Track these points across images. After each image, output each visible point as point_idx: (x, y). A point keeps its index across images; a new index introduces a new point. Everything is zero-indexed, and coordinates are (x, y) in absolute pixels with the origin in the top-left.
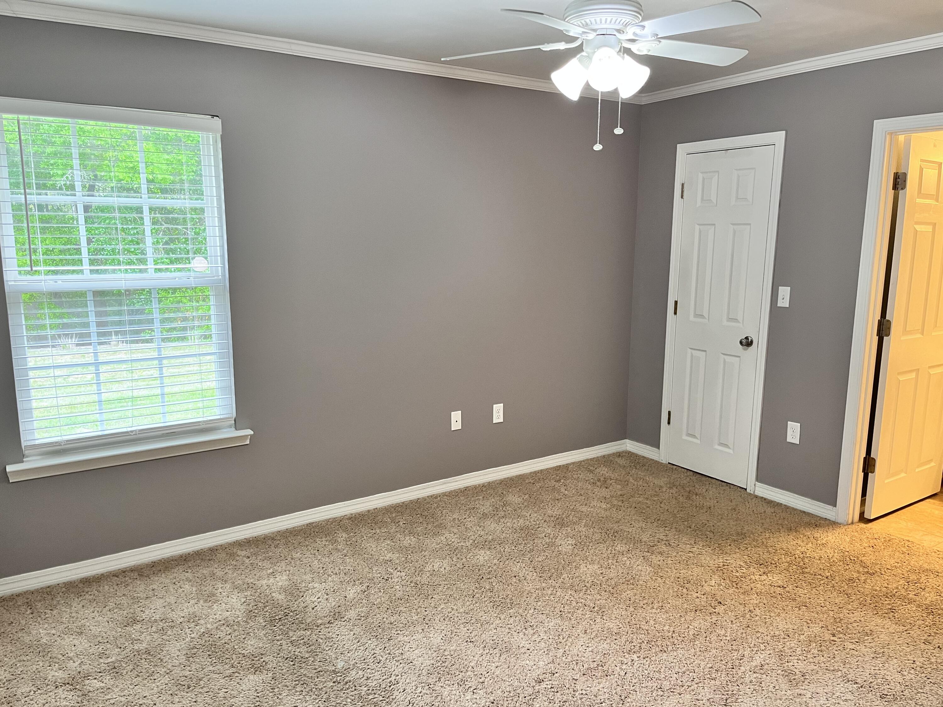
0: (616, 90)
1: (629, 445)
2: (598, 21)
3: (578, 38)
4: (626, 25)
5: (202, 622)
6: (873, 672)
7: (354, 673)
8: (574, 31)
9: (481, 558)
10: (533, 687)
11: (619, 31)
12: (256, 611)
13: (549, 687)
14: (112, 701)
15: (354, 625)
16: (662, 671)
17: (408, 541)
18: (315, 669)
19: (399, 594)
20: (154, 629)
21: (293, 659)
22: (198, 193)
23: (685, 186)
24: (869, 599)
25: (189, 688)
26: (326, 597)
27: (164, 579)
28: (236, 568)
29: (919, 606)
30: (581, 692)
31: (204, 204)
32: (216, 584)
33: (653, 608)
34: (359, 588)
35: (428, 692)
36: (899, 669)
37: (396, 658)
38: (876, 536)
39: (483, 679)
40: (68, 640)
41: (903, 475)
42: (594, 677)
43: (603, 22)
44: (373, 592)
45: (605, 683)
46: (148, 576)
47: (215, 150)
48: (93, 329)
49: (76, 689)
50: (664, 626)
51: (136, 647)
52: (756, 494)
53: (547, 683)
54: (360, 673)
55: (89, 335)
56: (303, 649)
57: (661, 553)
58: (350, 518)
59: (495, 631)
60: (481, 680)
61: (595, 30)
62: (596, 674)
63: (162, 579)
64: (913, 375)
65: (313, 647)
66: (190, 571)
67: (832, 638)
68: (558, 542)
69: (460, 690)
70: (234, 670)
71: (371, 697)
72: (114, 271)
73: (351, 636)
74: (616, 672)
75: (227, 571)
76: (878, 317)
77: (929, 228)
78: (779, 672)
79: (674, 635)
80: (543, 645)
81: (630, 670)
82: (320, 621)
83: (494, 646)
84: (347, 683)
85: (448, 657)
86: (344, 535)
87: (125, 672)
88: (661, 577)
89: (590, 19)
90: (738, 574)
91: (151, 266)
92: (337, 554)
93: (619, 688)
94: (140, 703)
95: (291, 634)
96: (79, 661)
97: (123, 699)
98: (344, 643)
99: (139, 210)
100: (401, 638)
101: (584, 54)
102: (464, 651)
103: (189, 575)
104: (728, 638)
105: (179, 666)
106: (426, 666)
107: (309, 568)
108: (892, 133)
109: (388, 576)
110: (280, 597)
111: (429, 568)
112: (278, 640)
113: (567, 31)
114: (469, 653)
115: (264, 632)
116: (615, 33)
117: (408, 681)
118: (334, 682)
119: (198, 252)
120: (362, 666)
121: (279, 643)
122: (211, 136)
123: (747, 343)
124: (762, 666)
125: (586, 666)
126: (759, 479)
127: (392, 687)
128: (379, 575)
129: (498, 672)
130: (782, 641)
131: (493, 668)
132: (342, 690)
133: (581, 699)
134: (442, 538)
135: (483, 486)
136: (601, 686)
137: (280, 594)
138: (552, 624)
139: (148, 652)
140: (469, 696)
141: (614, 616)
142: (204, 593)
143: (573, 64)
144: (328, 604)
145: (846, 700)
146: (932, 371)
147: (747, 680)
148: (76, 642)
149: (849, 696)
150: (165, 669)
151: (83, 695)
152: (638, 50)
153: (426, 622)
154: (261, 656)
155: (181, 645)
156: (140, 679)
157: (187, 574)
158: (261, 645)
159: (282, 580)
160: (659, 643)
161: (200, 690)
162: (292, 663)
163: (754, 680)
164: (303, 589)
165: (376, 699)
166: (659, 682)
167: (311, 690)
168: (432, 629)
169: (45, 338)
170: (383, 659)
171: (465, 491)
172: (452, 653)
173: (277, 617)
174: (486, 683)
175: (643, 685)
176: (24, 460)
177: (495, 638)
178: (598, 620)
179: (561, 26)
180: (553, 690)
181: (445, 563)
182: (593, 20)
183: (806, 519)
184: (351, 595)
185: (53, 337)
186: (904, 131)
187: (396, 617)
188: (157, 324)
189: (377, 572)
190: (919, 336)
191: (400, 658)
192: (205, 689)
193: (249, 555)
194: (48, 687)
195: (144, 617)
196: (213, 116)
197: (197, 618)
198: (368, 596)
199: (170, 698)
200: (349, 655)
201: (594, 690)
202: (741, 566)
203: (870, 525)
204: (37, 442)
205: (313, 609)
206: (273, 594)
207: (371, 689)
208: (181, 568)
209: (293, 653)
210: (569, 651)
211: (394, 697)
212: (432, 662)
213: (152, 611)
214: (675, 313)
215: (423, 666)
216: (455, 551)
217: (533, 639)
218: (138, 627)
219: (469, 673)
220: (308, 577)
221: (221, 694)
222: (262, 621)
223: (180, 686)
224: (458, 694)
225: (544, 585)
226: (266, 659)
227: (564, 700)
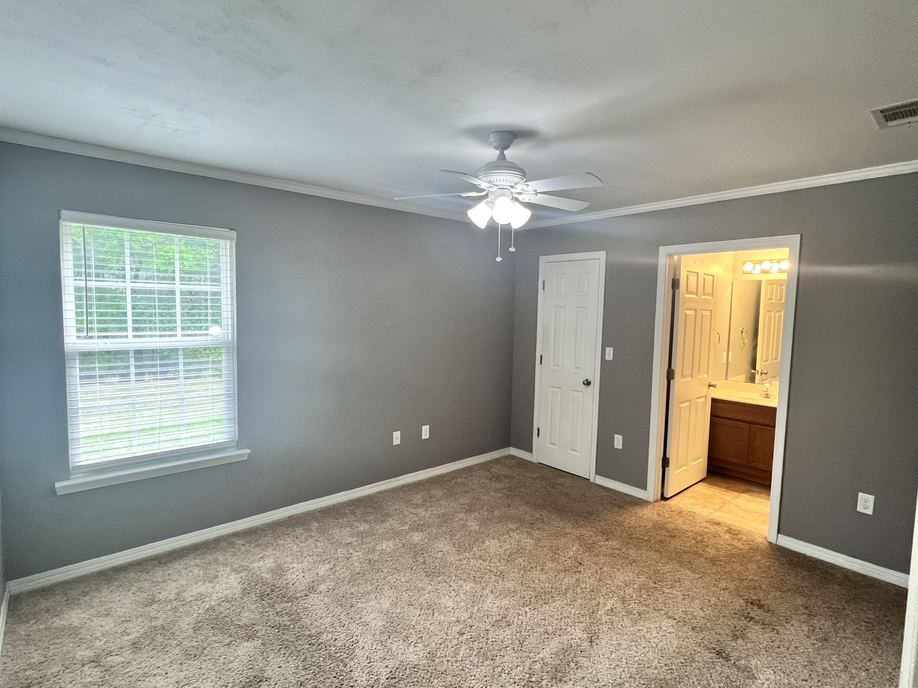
0: (510, 224)
1: (513, 451)
2: (499, 180)
3: (485, 190)
4: (516, 184)
5: (207, 599)
6: (684, 610)
7: (324, 636)
8: (483, 185)
9: (416, 539)
10: (458, 638)
11: (512, 187)
12: (249, 589)
13: (469, 637)
14: (130, 674)
15: (325, 596)
16: (546, 618)
17: (363, 527)
18: (295, 635)
19: (358, 570)
20: (169, 607)
21: (278, 627)
22: (217, 281)
23: (545, 283)
24: (673, 555)
25: (195, 657)
26: (303, 574)
27: (178, 565)
28: (234, 554)
29: (706, 559)
30: (492, 640)
31: (221, 289)
32: (218, 568)
33: (536, 570)
34: (327, 566)
35: (381, 648)
36: (701, 607)
37: (356, 622)
38: (673, 509)
39: (421, 634)
40: (96, 622)
41: (685, 468)
42: (500, 627)
43: (502, 180)
44: (338, 569)
45: (508, 632)
46: (165, 563)
47: (231, 252)
48: (132, 370)
49: (100, 665)
50: (545, 584)
51: (153, 624)
52: (596, 482)
53: (468, 634)
54: (330, 635)
55: (128, 375)
56: (286, 618)
57: (539, 529)
58: (319, 512)
59: (428, 595)
60: (420, 636)
61: (497, 186)
62: (502, 625)
63: (177, 566)
64: (687, 404)
65: (293, 616)
66: (198, 558)
67: (655, 586)
68: (469, 524)
69: (405, 645)
70: (232, 639)
71: (338, 655)
72: (151, 336)
73: (322, 606)
74: (515, 622)
75: (227, 557)
76: (667, 367)
77: (693, 313)
78: (624, 613)
79: (552, 590)
80: (463, 604)
81: (525, 620)
82: (298, 595)
83: (428, 607)
84: (319, 644)
85: (395, 618)
86: (317, 525)
87: (143, 646)
88: (541, 546)
89: (493, 178)
90: (590, 542)
91: (179, 332)
92: (310, 540)
93: (518, 635)
94: (154, 673)
95: (276, 605)
96: (105, 640)
97: (140, 671)
98: (317, 611)
99: (173, 292)
100: (360, 605)
101: (488, 199)
102: (406, 613)
103: (198, 561)
104: (588, 590)
105: (188, 638)
106: (380, 627)
107: (290, 552)
108: (670, 255)
109: (349, 555)
110: (267, 576)
111: (378, 548)
112: (266, 612)
113: (479, 185)
114: (410, 614)
115: (255, 606)
116: (509, 188)
117: (366, 640)
118: (310, 645)
119: (215, 322)
120: (331, 629)
121: (267, 614)
122: (228, 243)
123: (588, 383)
124: (612, 609)
125: (494, 619)
126: (597, 473)
127: (354, 646)
128: (343, 555)
129: (432, 629)
130: (623, 589)
131: (428, 626)
132: (316, 650)
133: (492, 645)
134: (388, 524)
135: (416, 484)
136: (506, 634)
137: (268, 573)
138: (468, 587)
139: (163, 628)
140: (411, 649)
141: (510, 578)
142: (209, 576)
143: (482, 205)
144: (305, 580)
145: (670, 633)
146: (698, 401)
147: (603, 621)
148: (103, 623)
149: (671, 630)
150: (176, 642)
151: (106, 670)
152: (523, 199)
153: (378, 590)
154: (253, 626)
155: (189, 620)
156: (155, 652)
157: (196, 561)
158: (253, 617)
159: (269, 563)
160: (543, 597)
161: (205, 658)
162: (277, 631)
163: (608, 621)
164: (286, 569)
165: (342, 657)
166: (545, 627)
167: (292, 652)
168: (382, 596)
169: (94, 377)
170: (347, 623)
171: (403, 488)
172: (398, 615)
173: (265, 593)
174: (423, 638)
175: (535, 631)
176: (71, 477)
177: (428, 601)
178: (500, 582)
179: (475, 181)
180: (472, 640)
181: (391, 543)
182: (495, 180)
183: (629, 499)
184: (321, 573)
185: (101, 376)
186: (677, 253)
187: (356, 588)
188: (181, 367)
189: (341, 552)
190: (690, 379)
191: (359, 622)
192: (209, 657)
193: (244, 543)
194: (76, 666)
195: (161, 598)
196: (231, 229)
197: (203, 597)
198: (334, 573)
199: (179, 666)
200: (321, 621)
201: (501, 637)
202: (591, 536)
203: (667, 502)
204: (82, 463)
205: (293, 585)
206: (263, 575)
207: (338, 648)
208: (192, 556)
209: (277, 622)
210: (482, 607)
211: (355, 654)
212: (383, 623)
213: (168, 592)
214: (541, 363)
215: (377, 627)
216: (397, 534)
217: (456, 600)
218: (155, 606)
219: (411, 631)
220: (289, 559)
221: (222, 660)
222: (254, 597)
223: (188, 656)
224: (403, 648)
225: (461, 557)
226: (256, 628)
227: (480, 646)
